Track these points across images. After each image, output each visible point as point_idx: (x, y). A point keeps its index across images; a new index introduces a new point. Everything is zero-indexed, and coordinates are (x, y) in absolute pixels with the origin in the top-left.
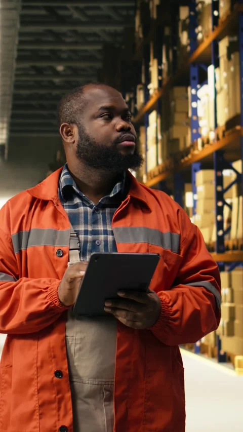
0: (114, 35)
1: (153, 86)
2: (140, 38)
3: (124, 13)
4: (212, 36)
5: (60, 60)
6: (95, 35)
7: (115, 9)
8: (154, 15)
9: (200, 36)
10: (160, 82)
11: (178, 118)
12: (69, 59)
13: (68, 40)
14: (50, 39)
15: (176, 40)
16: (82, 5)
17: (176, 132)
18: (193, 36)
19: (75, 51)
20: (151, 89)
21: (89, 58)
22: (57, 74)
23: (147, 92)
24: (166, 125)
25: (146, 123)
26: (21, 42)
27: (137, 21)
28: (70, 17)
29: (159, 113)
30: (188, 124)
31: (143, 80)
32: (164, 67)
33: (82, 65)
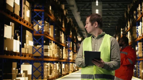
0: (120, 18)
1: (129, 27)
2: (126, 18)
3: (122, 13)
4: (141, 16)
5: (109, 23)
6: (116, 18)
7: (120, 13)
8: (129, 13)
9: (138, 16)
10: (130, 26)
11: (134, 32)
12: (111, 22)
13: (111, 19)
14: (108, 19)
15: (133, 17)
17: (134, 35)
18: (137, 17)
21: (115, 22)
22: (109, 25)
23: (127, 28)
24: (131, 34)
25: (127, 34)
27: (125, 14)
28: (111, 14)
29: (130, 32)
30: (136, 34)
31: (127, 25)
32: (131, 23)
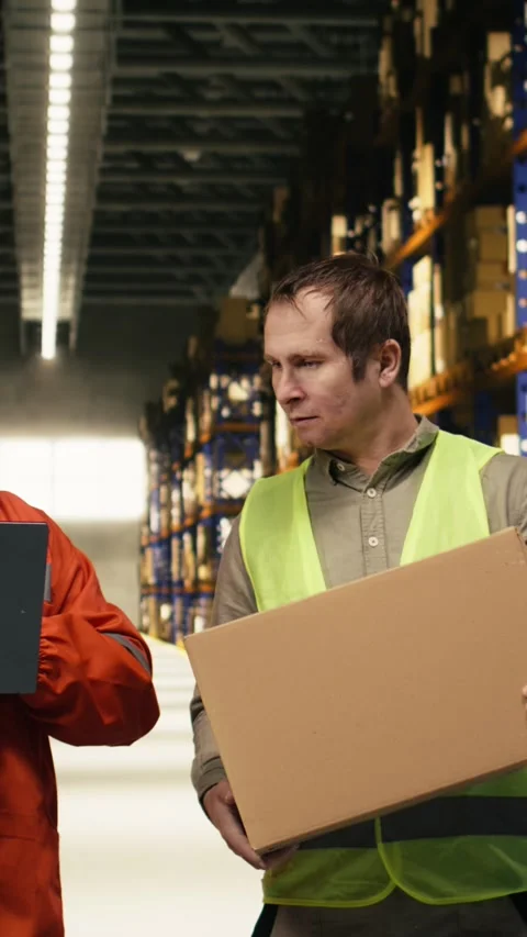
1: (423, 203)
2: (390, 99)
5: (193, 138)
6: (272, 85)
8: (426, 49)
10: (440, 196)
11: (485, 273)
12: (213, 136)
13: (212, 95)
14: (174, 92)
15: (479, 104)
16: (243, 21)
17: (481, 305)
18: (518, 99)
19: (226, 121)
20: (417, 208)
21: (256, 133)
22: (185, 168)
23: (406, 213)
24: (455, 289)
25: (408, 284)
26: (117, 100)
27: (384, 60)
28: (217, 44)
29: (438, 259)
30: (507, 288)
31: (398, 190)
32: (450, 161)
33: (245, 149)
